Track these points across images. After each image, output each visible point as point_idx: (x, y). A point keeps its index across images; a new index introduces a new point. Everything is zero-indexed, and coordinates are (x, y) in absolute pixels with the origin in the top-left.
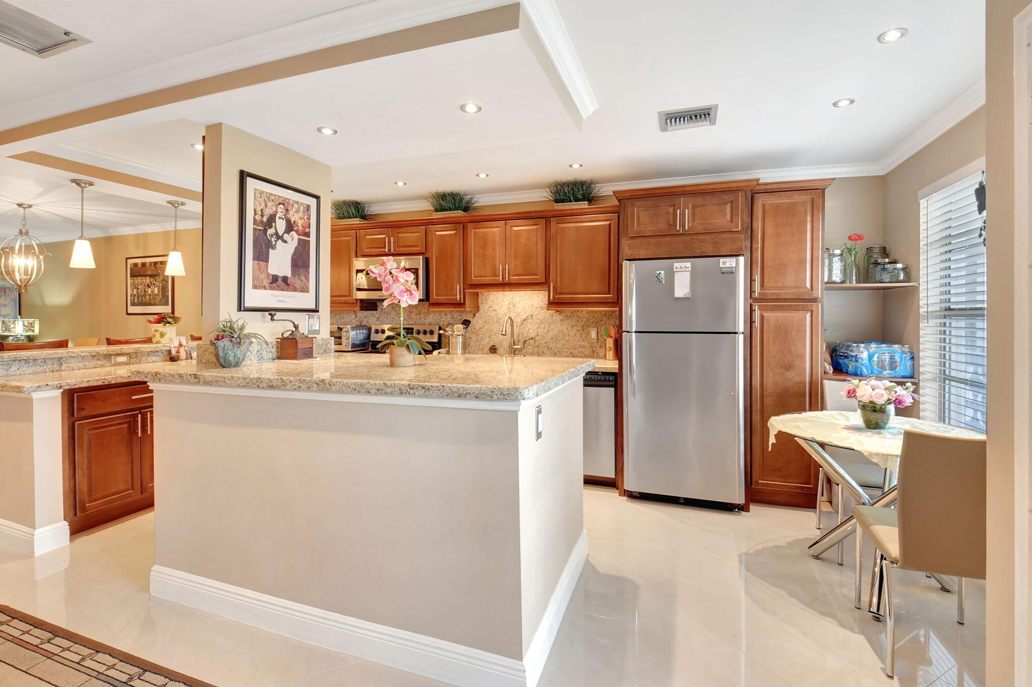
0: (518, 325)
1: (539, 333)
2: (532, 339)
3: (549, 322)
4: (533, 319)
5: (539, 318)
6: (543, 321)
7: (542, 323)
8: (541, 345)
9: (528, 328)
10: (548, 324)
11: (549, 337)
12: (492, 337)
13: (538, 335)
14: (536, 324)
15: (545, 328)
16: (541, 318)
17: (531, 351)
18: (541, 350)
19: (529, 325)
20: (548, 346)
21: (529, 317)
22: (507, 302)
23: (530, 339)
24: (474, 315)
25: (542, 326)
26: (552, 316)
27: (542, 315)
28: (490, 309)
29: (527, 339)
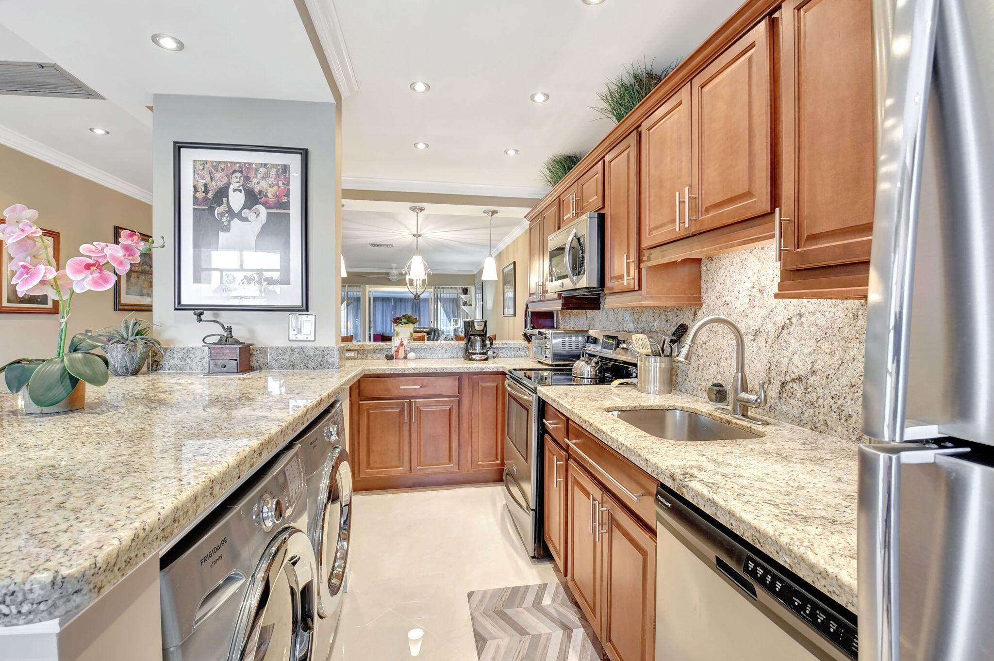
0: (770, 341)
1: (817, 367)
2: (800, 379)
3: (846, 334)
4: (802, 324)
5: (818, 322)
6: (830, 332)
7: (825, 336)
8: (821, 401)
9: (790, 350)
10: (842, 343)
11: (844, 381)
12: (720, 365)
13: (814, 372)
14: (810, 339)
15: (832, 353)
16: (821, 322)
17: (796, 411)
18: (821, 417)
19: (793, 341)
20: (840, 410)
21: (794, 320)
22: (748, 284)
23: (794, 380)
24: (695, 314)
25: (826, 346)
26: (856, 317)
27: (827, 315)
28: (719, 301)
29: (788, 379)
